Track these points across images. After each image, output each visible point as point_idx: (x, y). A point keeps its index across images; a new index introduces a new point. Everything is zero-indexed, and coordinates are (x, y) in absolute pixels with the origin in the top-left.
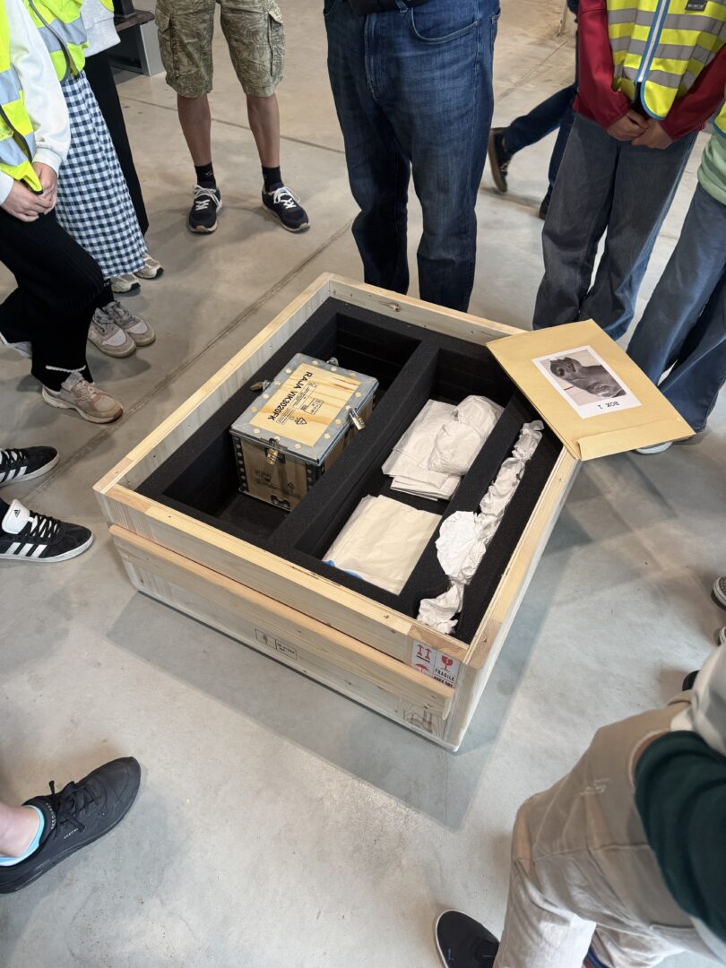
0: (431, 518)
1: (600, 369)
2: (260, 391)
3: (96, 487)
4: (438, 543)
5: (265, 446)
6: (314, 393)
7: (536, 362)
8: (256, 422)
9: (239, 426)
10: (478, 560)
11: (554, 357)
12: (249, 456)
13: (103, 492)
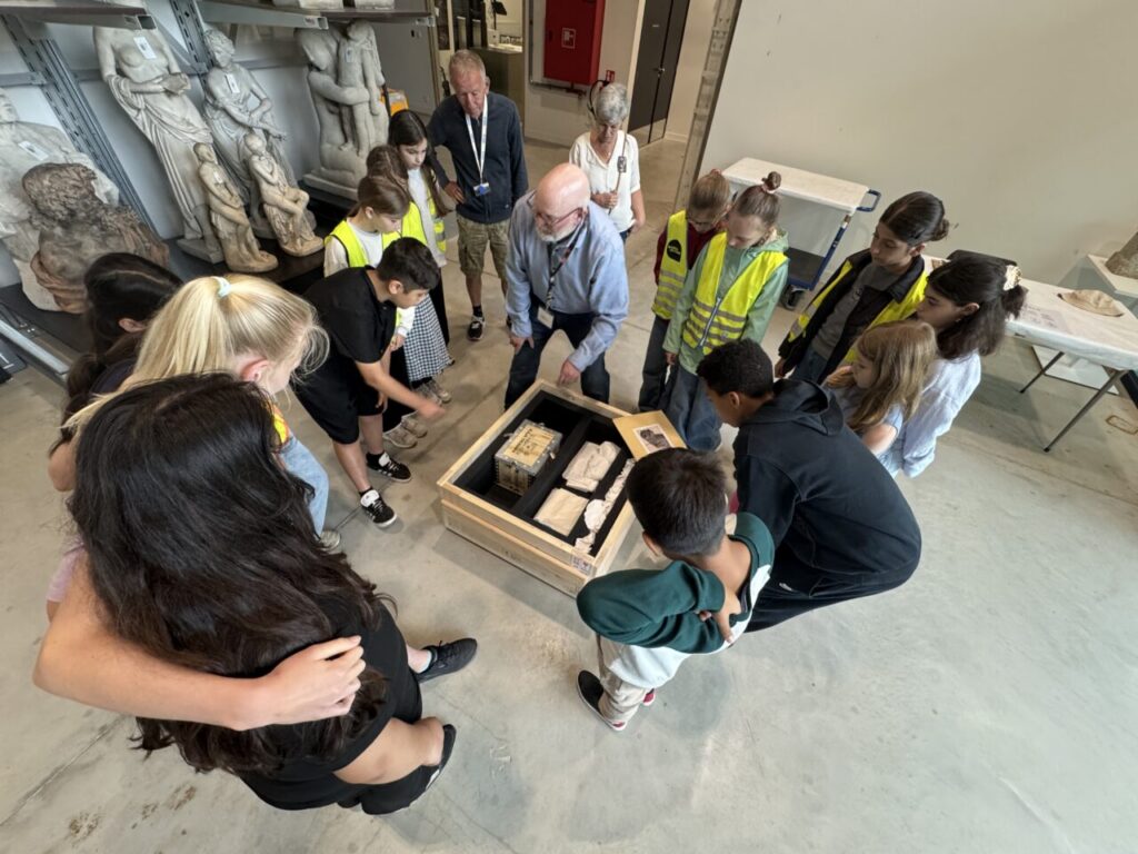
0: (584, 500)
1: (662, 436)
2: (508, 438)
3: (438, 483)
4: (586, 514)
5: (510, 465)
6: (533, 440)
7: (635, 430)
8: (505, 453)
9: (498, 455)
10: (602, 522)
11: (642, 429)
12: (502, 469)
13: (441, 485)
